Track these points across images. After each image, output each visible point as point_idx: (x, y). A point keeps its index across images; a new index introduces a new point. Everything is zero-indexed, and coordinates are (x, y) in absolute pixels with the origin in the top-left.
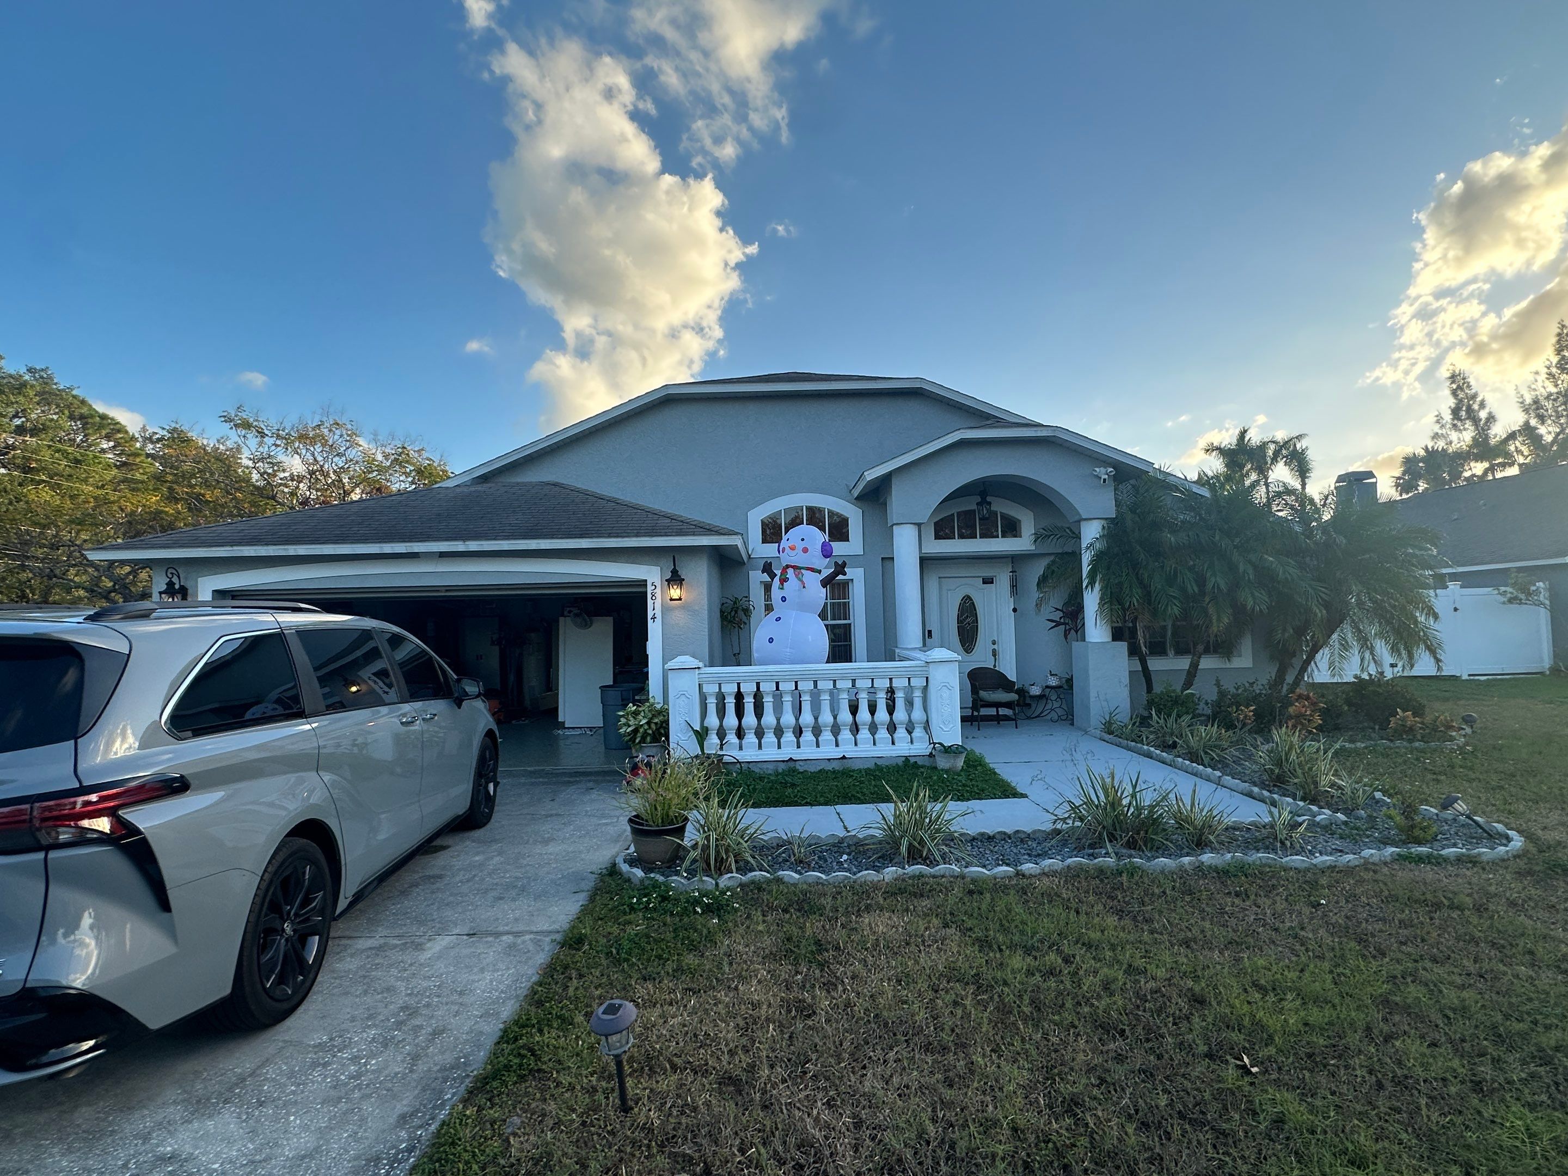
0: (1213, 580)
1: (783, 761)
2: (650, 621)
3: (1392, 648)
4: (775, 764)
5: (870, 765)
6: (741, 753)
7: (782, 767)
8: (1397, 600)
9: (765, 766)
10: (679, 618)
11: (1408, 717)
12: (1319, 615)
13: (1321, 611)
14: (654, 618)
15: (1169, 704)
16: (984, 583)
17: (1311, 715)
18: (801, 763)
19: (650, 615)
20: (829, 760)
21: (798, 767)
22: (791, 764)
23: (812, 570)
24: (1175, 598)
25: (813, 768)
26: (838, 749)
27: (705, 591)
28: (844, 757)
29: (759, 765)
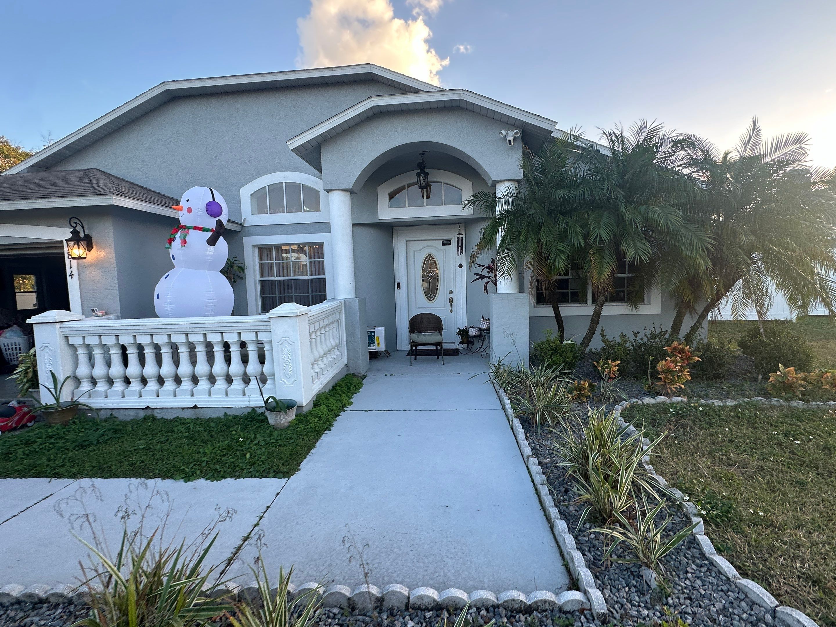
0: (596, 231)
1: (143, 409)
2: (69, 278)
3: (790, 298)
4: (135, 411)
5: (221, 415)
6: (106, 401)
7: (142, 414)
8: (793, 251)
9: (127, 412)
10: (94, 274)
11: (789, 372)
12: (703, 267)
13: (705, 262)
14: (71, 275)
15: (550, 353)
16: (443, 244)
17: (680, 371)
18: (158, 411)
19: (68, 272)
20: (183, 409)
21: (156, 415)
22: (149, 412)
23: (200, 229)
24: (563, 252)
25: (170, 416)
26: (192, 399)
27: (112, 251)
28: (195, 407)
29: (122, 411)
